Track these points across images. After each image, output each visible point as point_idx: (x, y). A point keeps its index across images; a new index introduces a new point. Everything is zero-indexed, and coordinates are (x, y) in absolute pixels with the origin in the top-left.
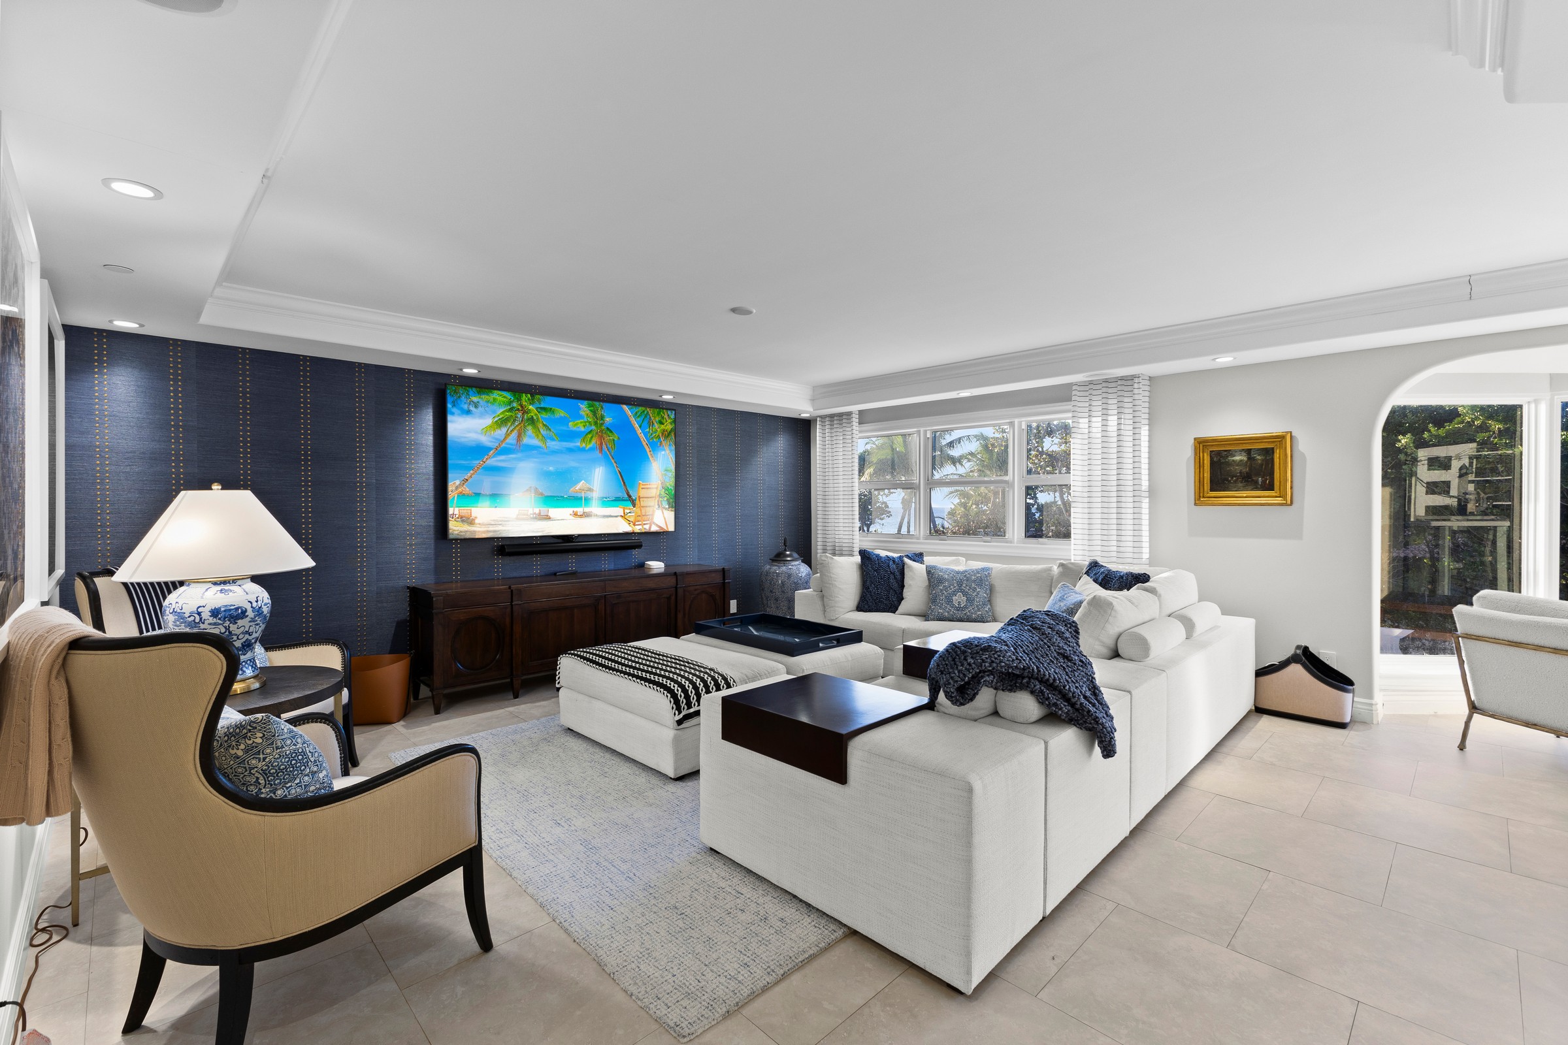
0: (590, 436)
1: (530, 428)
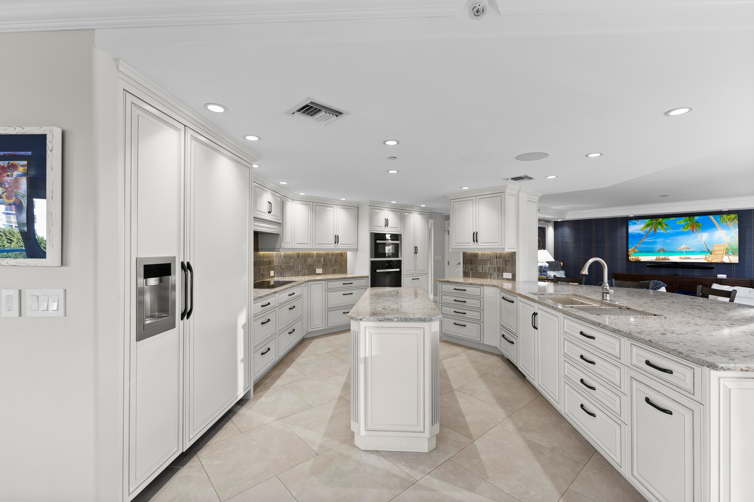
0: (687, 226)
1: (659, 226)
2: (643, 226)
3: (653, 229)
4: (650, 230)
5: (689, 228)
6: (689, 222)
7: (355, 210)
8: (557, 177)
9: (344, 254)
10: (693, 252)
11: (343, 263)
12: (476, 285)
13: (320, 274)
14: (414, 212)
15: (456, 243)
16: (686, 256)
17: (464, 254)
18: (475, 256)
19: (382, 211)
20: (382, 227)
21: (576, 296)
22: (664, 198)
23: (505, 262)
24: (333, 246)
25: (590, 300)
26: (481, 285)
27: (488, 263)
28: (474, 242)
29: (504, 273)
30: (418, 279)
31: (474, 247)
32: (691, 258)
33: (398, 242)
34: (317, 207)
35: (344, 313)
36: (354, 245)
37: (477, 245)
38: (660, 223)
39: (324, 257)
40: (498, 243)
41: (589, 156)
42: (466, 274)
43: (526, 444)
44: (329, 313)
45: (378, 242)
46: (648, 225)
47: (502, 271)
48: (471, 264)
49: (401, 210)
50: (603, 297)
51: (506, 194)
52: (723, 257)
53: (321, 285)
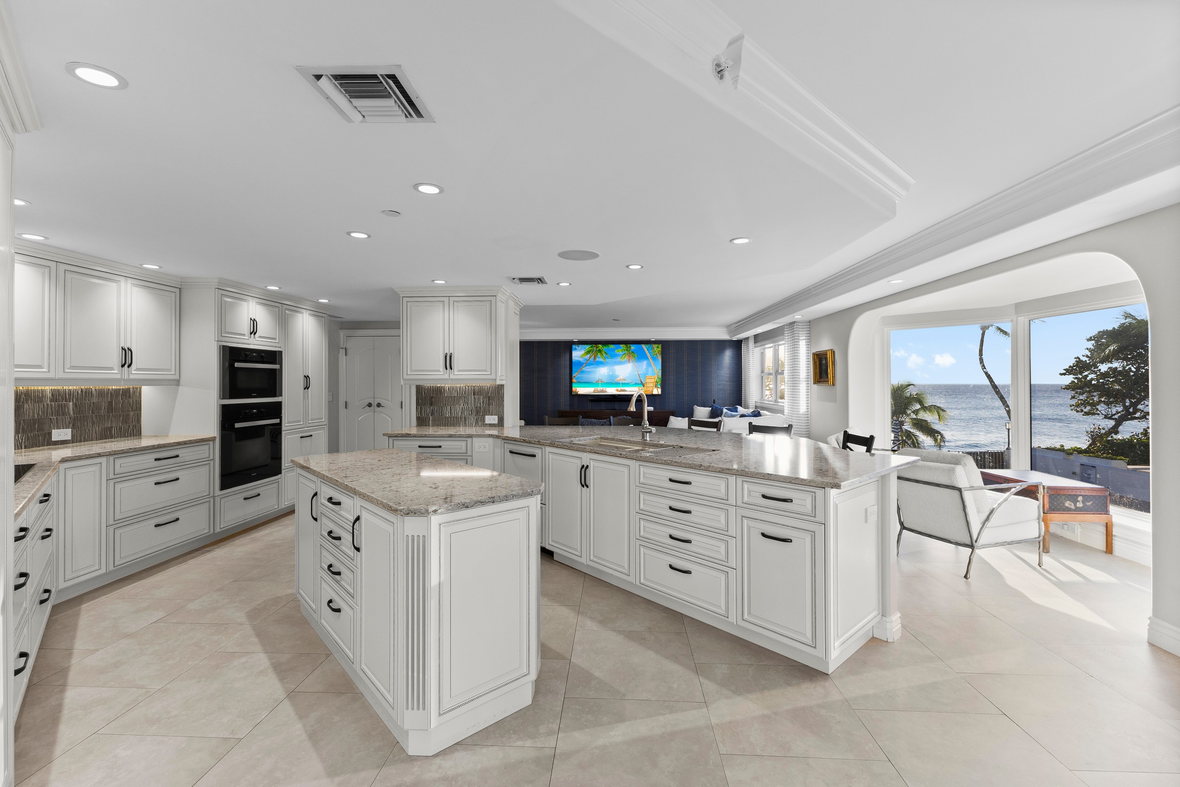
0: (624, 356)
1: (599, 354)
2: (583, 352)
3: (593, 357)
4: (590, 357)
5: (626, 358)
6: (626, 352)
7: (173, 295)
8: (570, 284)
9: (134, 392)
10: (628, 384)
11: (132, 413)
12: (461, 436)
13: (64, 442)
14: (304, 311)
15: (412, 371)
16: (622, 388)
17: (419, 388)
18: (439, 391)
19: (245, 304)
20: (244, 335)
21: (606, 439)
22: (616, 322)
23: (487, 400)
24: (116, 373)
25: (627, 442)
26: (468, 437)
27: (461, 402)
28: (446, 369)
29: (487, 417)
30: (311, 436)
31: (446, 376)
32: (626, 391)
33: (276, 367)
34: (69, 275)
35: (157, 526)
36: (170, 370)
37: (452, 373)
38: (600, 351)
39: (77, 399)
40: (486, 371)
41: (630, 267)
42: (422, 421)
43: (622, 636)
44: (118, 532)
45: (237, 365)
46: (588, 352)
47: (483, 413)
48: (431, 404)
49: (279, 305)
50: (643, 437)
51: (498, 298)
52: (653, 389)
53: (96, 468)
